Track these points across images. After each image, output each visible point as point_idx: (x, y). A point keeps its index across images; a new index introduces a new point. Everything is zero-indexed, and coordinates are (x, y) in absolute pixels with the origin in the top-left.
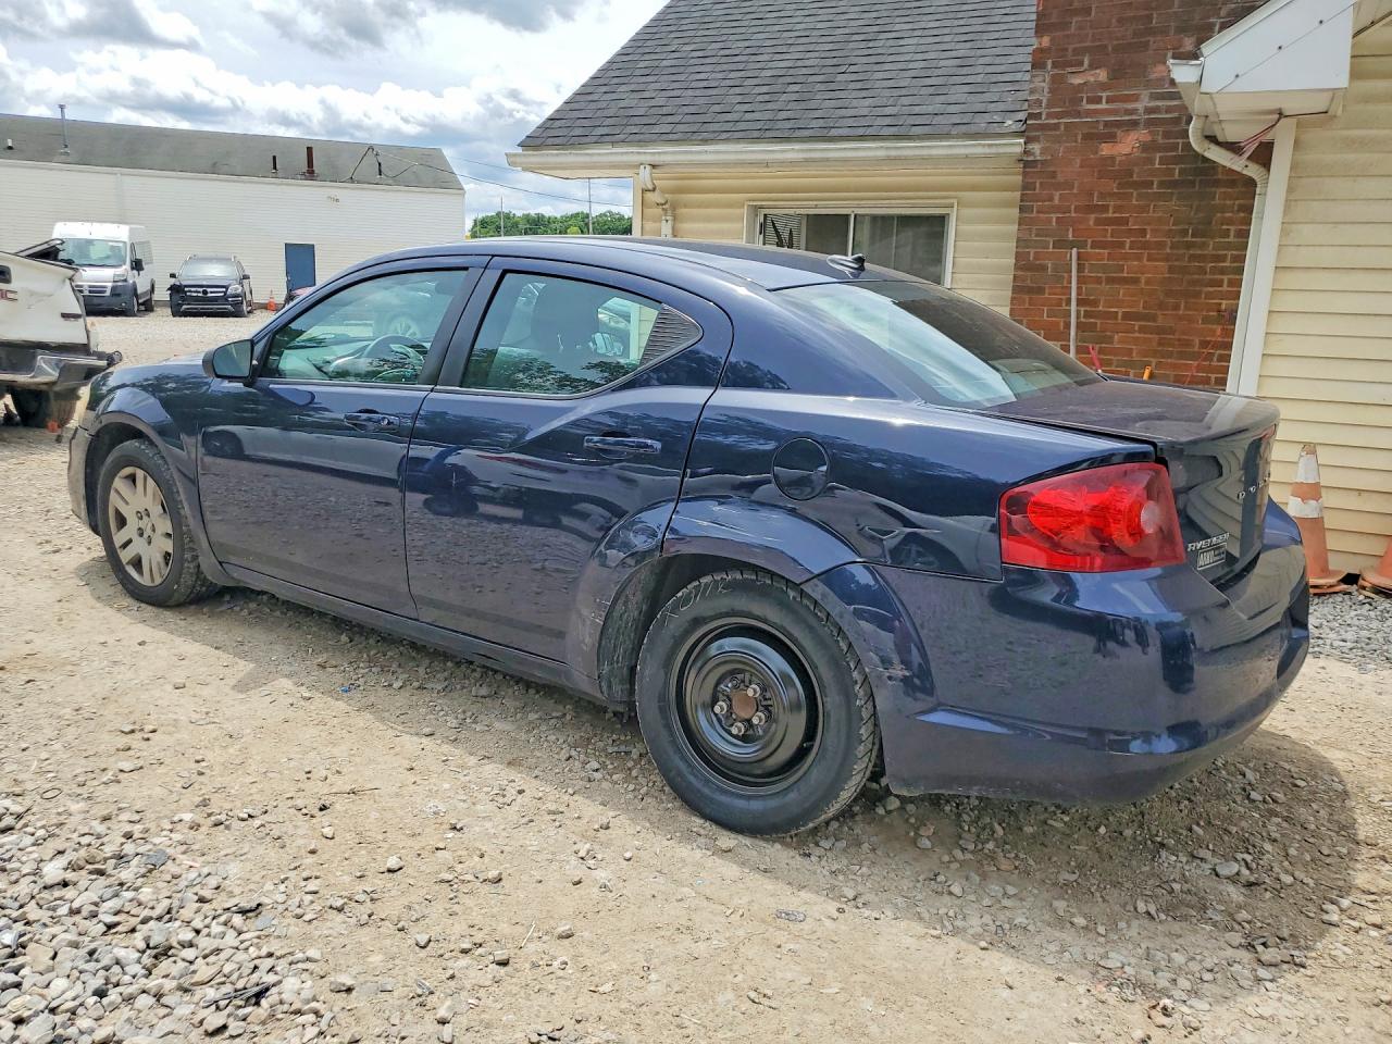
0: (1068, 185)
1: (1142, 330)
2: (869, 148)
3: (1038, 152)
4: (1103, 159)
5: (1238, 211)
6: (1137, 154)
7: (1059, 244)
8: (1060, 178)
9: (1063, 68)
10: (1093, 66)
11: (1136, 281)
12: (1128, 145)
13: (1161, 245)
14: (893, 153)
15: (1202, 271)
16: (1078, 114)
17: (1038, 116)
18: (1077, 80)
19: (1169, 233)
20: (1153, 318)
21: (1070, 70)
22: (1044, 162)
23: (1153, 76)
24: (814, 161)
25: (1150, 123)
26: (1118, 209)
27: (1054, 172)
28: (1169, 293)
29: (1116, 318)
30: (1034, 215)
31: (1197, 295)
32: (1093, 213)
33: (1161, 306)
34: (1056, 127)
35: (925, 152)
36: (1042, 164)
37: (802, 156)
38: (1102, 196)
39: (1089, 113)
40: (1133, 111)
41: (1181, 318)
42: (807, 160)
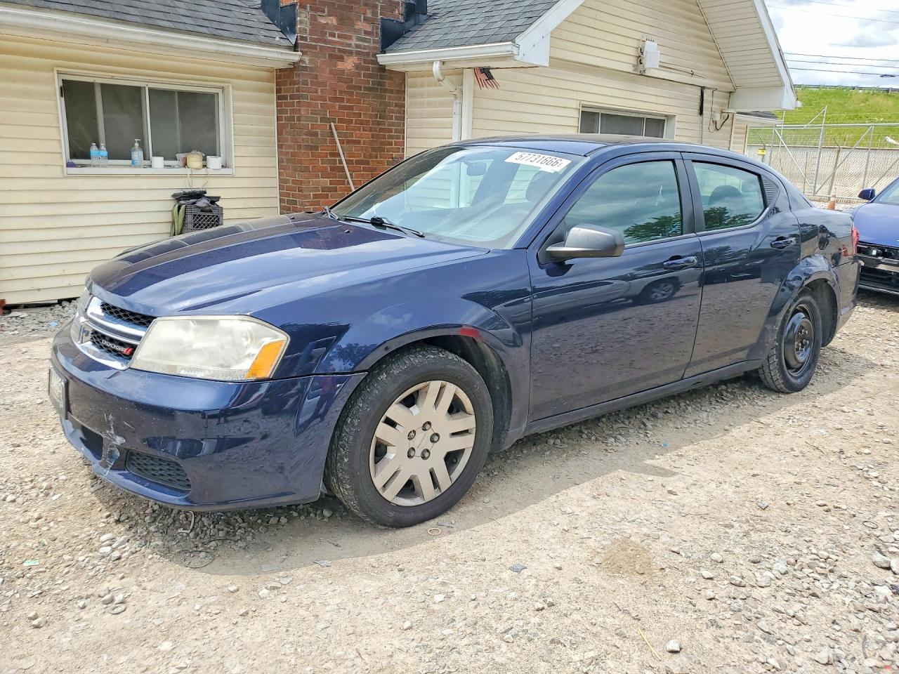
0: (324, 84)
1: (365, 169)
2: (207, 43)
3: (307, 62)
4: (338, 70)
5: (396, 106)
6: (353, 70)
7: (323, 119)
8: (320, 80)
9: (316, 11)
10: (329, 15)
11: (358, 142)
12: (349, 64)
13: (367, 122)
14: (222, 49)
15: (384, 137)
16: (325, 42)
17: (305, 39)
18: (323, 21)
19: (371, 116)
20: (367, 163)
21: (319, 13)
22: (311, 68)
23: (356, 27)
24: (159, 45)
25: (358, 53)
26: (348, 101)
27: (316, 75)
28: (373, 149)
29: (353, 164)
30: (309, 101)
31: (383, 150)
32: (337, 102)
33: (371, 156)
34: (315, 47)
35: (243, 52)
36: (310, 69)
37: (150, 39)
38: (341, 92)
39: (330, 42)
40: (350, 45)
41: (379, 162)
42: (153, 44)
